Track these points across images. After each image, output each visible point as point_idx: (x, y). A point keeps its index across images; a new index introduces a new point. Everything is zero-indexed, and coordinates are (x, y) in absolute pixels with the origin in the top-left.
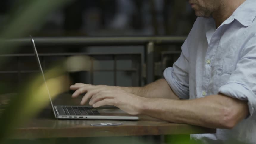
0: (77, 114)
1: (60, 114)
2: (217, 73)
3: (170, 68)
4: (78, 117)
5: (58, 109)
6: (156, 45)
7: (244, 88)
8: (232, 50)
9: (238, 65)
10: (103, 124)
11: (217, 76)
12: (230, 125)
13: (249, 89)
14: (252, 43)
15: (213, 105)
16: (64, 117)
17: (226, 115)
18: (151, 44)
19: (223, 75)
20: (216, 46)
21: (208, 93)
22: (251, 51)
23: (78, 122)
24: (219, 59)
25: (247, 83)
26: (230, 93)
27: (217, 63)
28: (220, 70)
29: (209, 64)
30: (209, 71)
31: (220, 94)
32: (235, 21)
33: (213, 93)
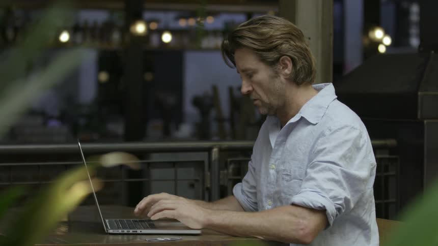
0: (130, 228)
1: (112, 228)
2: (283, 179)
3: (239, 184)
4: (131, 231)
5: (109, 222)
6: (221, 150)
7: (320, 196)
8: (299, 151)
9: (309, 170)
10: (160, 239)
11: (286, 183)
12: (308, 240)
13: (326, 196)
14: (322, 144)
15: (287, 218)
16: (116, 232)
17: (302, 229)
18: (215, 150)
19: (292, 181)
20: (281, 149)
21: (274, 201)
22: (321, 154)
23: (131, 237)
24: (283, 163)
25: (323, 189)
26: (304, 203)
27: (282, 167)
28: (287, 175)
29: (273, 169)
30: (274, 176)
31: (294, 204)
32: (302, 118)
33: (281, 202)
